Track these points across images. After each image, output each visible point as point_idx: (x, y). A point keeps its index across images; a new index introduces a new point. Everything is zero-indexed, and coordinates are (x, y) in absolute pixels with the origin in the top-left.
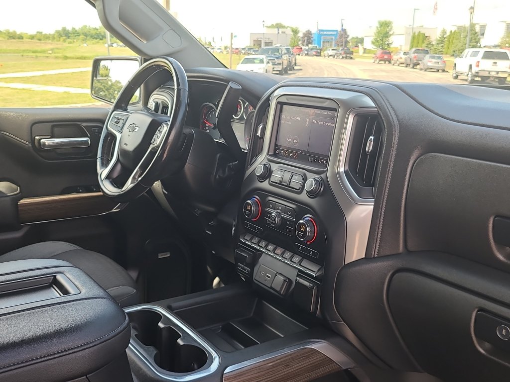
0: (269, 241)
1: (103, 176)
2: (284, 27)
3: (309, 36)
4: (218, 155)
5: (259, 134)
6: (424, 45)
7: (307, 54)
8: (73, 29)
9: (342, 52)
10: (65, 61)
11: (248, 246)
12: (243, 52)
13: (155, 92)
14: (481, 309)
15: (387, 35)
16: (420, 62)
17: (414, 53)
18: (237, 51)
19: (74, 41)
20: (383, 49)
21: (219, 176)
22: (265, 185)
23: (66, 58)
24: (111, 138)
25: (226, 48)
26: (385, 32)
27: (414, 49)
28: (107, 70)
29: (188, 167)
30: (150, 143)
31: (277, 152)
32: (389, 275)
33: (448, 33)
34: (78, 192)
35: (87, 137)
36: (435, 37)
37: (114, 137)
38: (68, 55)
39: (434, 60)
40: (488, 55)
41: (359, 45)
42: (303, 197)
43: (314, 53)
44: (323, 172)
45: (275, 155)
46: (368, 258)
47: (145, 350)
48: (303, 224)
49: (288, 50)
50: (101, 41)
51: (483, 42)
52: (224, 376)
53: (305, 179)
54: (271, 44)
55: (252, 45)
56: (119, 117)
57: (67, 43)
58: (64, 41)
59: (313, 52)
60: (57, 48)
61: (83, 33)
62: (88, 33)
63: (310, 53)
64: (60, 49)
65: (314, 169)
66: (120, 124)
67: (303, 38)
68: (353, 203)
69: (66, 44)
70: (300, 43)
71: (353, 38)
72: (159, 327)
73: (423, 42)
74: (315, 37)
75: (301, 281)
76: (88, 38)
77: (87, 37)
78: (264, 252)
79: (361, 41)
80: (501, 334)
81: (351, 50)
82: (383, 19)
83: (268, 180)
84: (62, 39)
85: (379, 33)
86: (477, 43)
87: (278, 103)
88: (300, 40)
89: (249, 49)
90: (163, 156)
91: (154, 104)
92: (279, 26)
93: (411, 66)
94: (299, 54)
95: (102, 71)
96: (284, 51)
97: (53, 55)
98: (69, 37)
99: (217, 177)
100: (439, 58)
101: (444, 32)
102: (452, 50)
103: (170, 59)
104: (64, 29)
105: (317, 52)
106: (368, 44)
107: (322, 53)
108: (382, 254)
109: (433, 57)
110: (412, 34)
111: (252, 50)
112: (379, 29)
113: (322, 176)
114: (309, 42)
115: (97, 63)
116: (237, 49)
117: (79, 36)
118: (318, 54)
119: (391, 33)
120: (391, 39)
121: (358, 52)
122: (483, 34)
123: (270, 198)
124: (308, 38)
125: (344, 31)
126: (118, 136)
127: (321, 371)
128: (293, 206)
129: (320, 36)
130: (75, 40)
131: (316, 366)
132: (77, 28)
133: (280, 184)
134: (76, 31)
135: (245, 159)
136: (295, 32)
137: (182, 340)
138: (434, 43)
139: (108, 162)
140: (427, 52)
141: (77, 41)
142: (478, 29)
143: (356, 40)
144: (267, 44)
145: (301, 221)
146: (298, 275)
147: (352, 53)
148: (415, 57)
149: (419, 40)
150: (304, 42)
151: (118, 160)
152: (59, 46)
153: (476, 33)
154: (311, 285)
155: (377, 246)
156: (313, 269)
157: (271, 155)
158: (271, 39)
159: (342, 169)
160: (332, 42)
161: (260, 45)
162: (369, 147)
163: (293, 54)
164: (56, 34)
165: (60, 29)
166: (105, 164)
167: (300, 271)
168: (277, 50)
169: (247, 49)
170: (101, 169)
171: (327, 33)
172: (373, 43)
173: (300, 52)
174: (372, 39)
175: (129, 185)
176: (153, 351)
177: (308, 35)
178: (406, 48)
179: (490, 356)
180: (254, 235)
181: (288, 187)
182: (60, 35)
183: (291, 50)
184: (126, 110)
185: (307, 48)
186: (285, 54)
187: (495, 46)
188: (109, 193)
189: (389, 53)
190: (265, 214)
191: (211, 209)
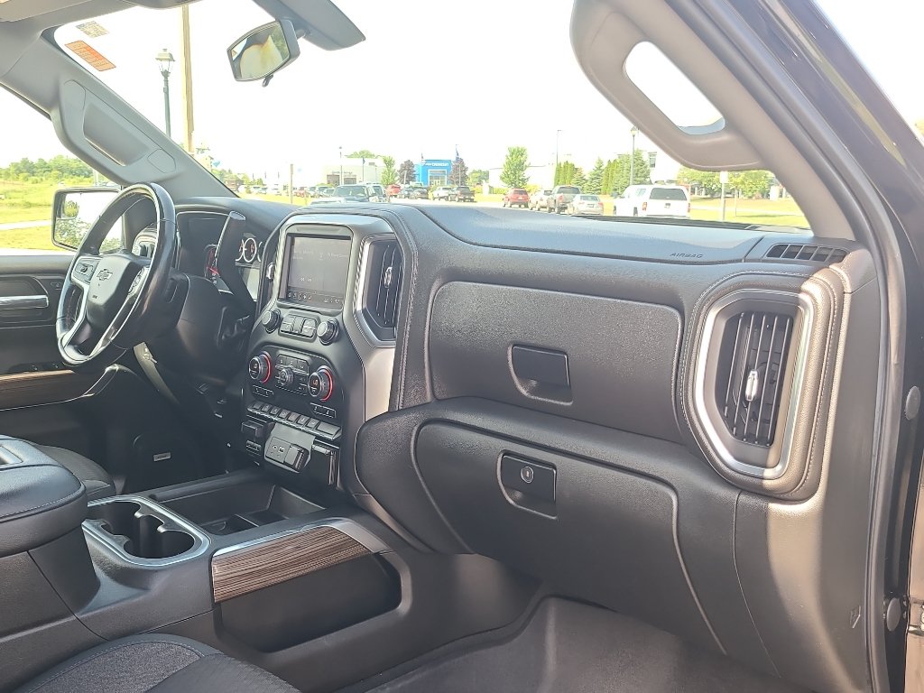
0: (282, 407)
1: (65, 342)
2: (372, 156)
3: (409, 170)
4: (224, 309)
5: (268, 276)
6: (574, 180)
7: (408, 196)
8: (41, 160)
9: (458, 192)
10: (28, 210)
11: (258, 416)
12: (312, 193)
13: (141, 233)
14: (507, 453)
15: (520, 167)
16: (568, 205)
17: (558, 193)
18: (302, 192)
19: (42, 180)
20: (516, 186)
21: (226, 336)
22: (275, 337)
23: (29, 205)
24: (76, 292)
25: (285, 188)
26: (517, 162)
27: (558, 187)
28: (76, 207)
29: (182, 325)
30: (127, 293)
31: (289, 295)
32: (416, 428)
33: (605, 164)
34: (33, 371)
35: (45, 294)
36: (587, 170)
37: (80, 291)
38: (33, 201)
39: (587, 202)
40: (658, 194)
41: (484, 181)
42: (317, 346)
43: (419, 194)
44: (338, 313)
45: (287, 299)
46: (392, 412)
47: (114, 540)
48: (316, 378)
49: (377, 189)
50: (86, 179)
51: (654, 175)
52: (214, 559)
53: (318, 322)
54: (354, 180)
55: (326, 182)
56: (87, 263)
57: (30, 182)
58: (26, 179)
59: (416, 193)
60: (15, 191)
61: (57, 167)
62: (65, 167)
63: (411, 193)
64: (19, 192)
65: (329, 311)
66: (88, 273)
67: (401, 171)
68: (372, 348)
69: (28, 184)
70: (396, 178)
71: (474, 172)
72: (136, 517)
73: (572, 177)
74: (418, 170)
75: (318, 448)
76: (65, 174)
77: (63, 173)
78: (276, 421)
79: (485, 176)
80: (525, 477)
81: (471, 189)
82: (514, 145)
83: (277, 330)
84: (21, 176)
85: (509, 163)
86: (645, 177)
87: (289, 234)
88: (396, 175)
89: (322, 189)
90: (143, 307)
91: (140, 248)
92: (364, 155)
93: (556, 210)
94: (396, 196)
95: (68, 210)
96: (372, 191)
97: (7, 201)
98: (33, 174)
99: (223, 337)
100: (596, 199)
101: (600, 162)
102: (612, 188)
103: (152, 184)
104: (25, 162)
105: (423, 193)
106: (495, 180)
107: (430, 194)
108: (407, 405)
109: (585, 198)
110: (555, 166)
111: (325, 191)
112: (510, 158)
113: (337, 317)
114: (411, 178)
115: (60, 196)
116: (302, 188)
117: (50, 171)
118: (424, 196)
119: (526, 163)
120: (527, 173)
121: (481, 193)
122: (653, 165)
123: (281, 352)
124: (408, 171)
125: (460, 161)
126: (86, 288)
127: (343, 555)
128: (307, 358)
129: (425, 168)
130: (44, 178)
131: (338, 548)
132: (47, 160)
133: (291, 333)
134: (45, 163)
135: (254, 309)
136: (389, 163)
137: (164, 527)
138: (587, 178)
139: (73, 322)
140: (576, 191)
141: (47, 179)
142: (645, 158)
143: (478, 175)
144: (347, 181)
145: (315, 374)
146: (315, 443)
147: (473, 193)
148: (561, 198)
149: (567, 174)
150: (402, 177)
151: (86, 321)
152: (18, 188)
153: (643, 163)
154: (329, 451)
155: (402, 396)
156: (331, 432)
157: (282, 300)
158: (354, 174)
159: (359, 308)
160: (443, 178)
161: (337, 183)
162: (388, 279)
163: (385, 196)
164: (13, 169)
165: (18, 160)
166: (67, 326)
167: (317, 437)
168: (361, 189)
169: (317, 189)
170: (62, 332)
171: (436, 164)
172: (502, 178)
173: (397, 192)
174: (500, 172)
175: (99, 348)
176: (124, 539)
177: (408, 166)
178: (549, 185)
179: (519, 507)
180: (265, 401)
181: (299, 335)
182: (19, 171)
183: (383, 189)
184: (97, 254)
185: (407, 186)
186: (373, 195)
187: (671, 182)
188: (73, 362)
189: (526, 193)
190: (275, 372)
191: (219, 381)
